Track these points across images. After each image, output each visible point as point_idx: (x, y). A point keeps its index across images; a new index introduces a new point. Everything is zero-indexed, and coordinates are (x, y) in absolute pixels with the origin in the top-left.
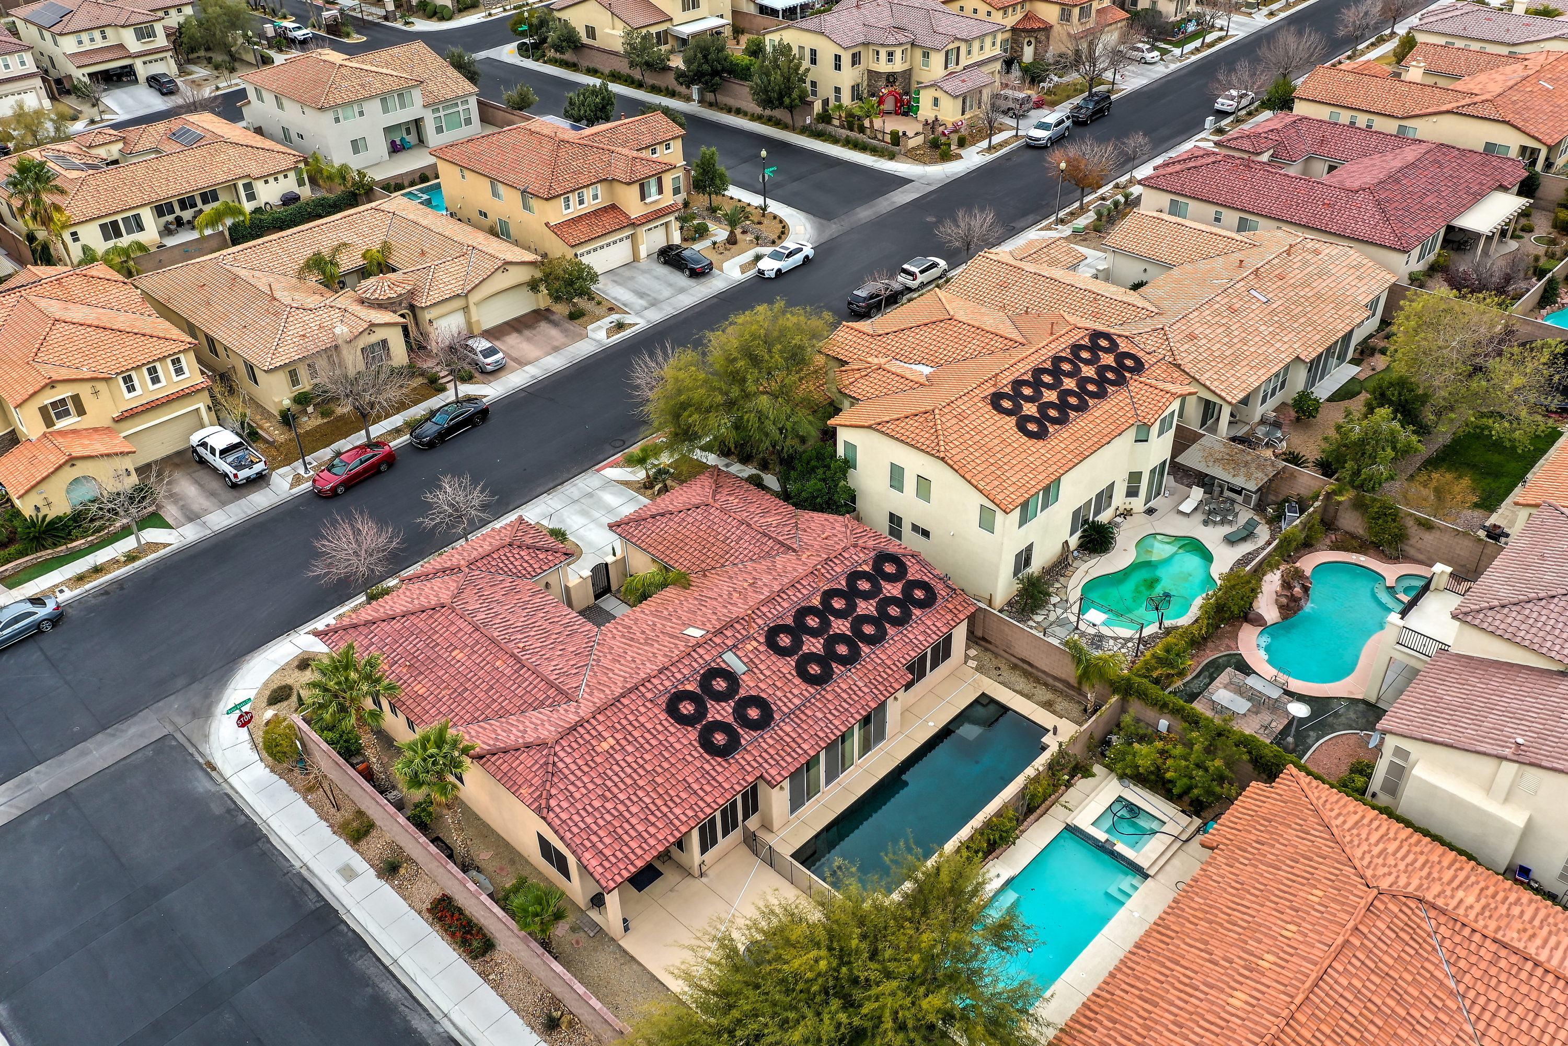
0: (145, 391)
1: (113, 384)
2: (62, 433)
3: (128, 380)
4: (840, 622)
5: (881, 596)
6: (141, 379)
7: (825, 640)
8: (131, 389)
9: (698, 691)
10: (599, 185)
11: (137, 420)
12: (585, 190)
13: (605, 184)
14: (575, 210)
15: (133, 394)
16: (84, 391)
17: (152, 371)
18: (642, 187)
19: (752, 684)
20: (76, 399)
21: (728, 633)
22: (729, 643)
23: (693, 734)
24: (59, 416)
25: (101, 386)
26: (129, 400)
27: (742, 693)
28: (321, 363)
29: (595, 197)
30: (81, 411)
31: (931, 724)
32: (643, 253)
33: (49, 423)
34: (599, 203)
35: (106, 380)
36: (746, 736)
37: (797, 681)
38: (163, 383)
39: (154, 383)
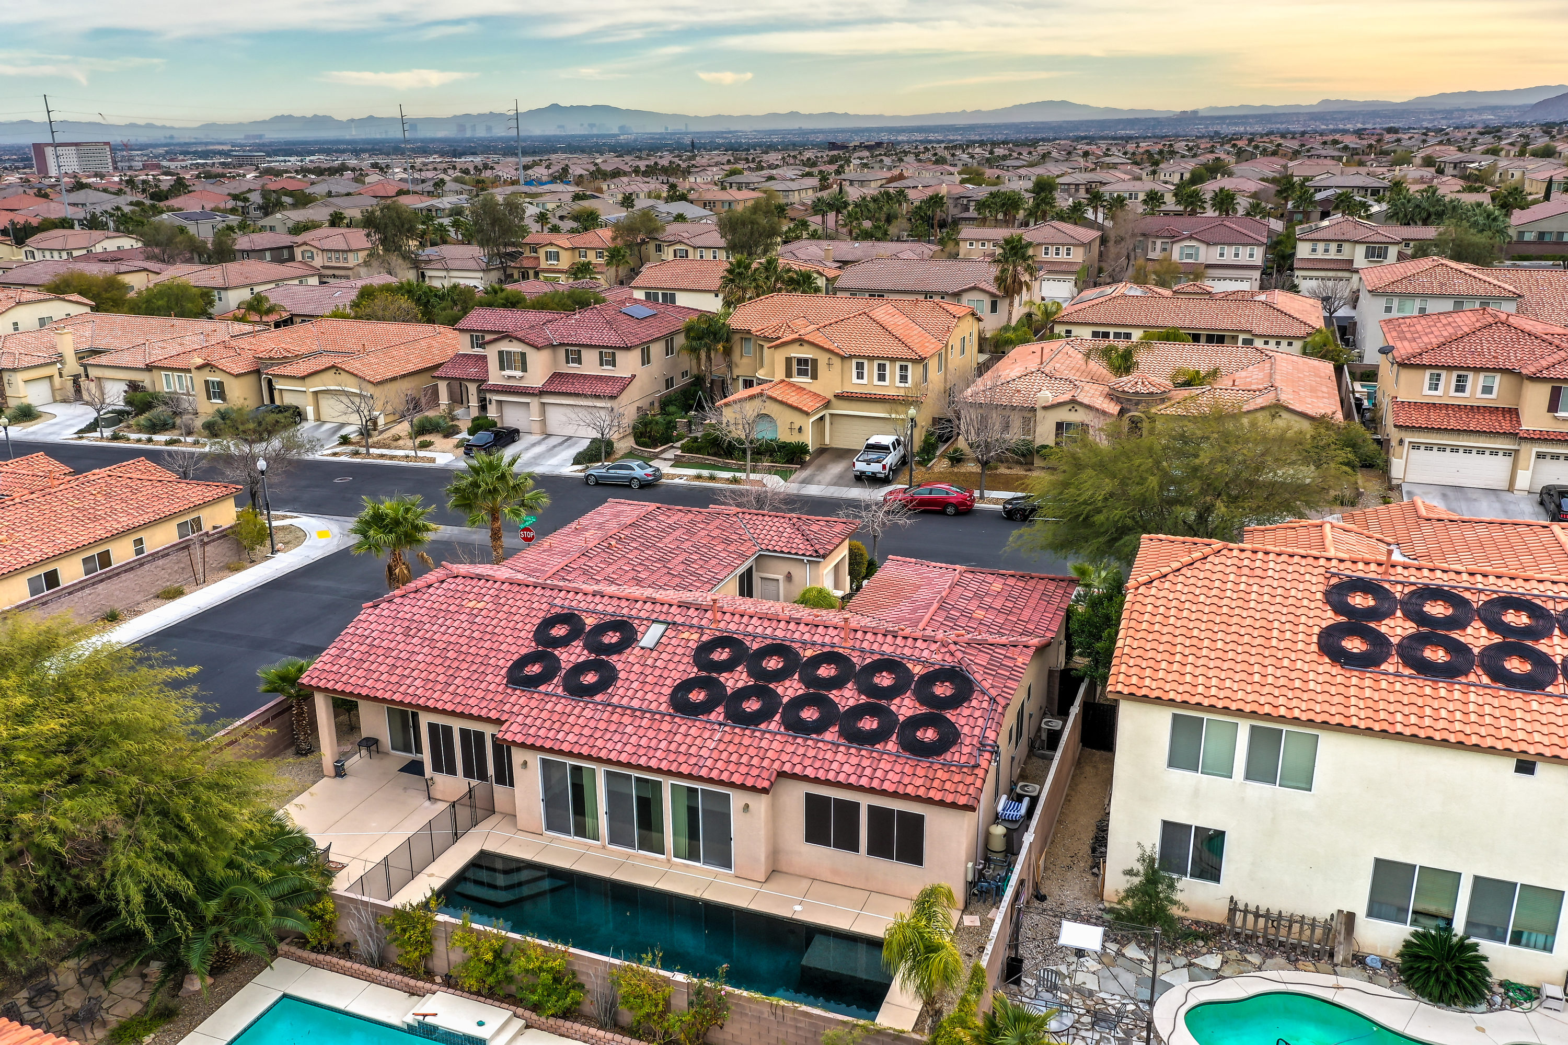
0: (869, 383)
1: (847, 362)
2: (793, 385)
3: (860, 366)
4: (797, 684)
6: (869, 369)
7: (754, 685)
8: (860, 376)
9: (588, 628)
10: (1498, 377)
11: (854, 405)
12: (1471, 376)
13: (1507, 379)
14: (1446, 391)
15: (860, 381)
16: (823, 358)
17: (882, 367)
18: (1556, 393)
19: (631, 659)
20: (815, 361)
21: (693, 612)
22: (679, 619)
23: (528, 648)
24: (802, 373)
25: (836, 361)
26: (854, 384)
27: (613, 658)
28: (1016, 423)
29: (1487, 390)
30: (814, 377)
31: (798, 908)
33: (789, 374)
34: (1491, 399)
35: (843, 358)
36: (554, 687)
37: (667, 690)
38: (887, 383)
39: (879, 380)
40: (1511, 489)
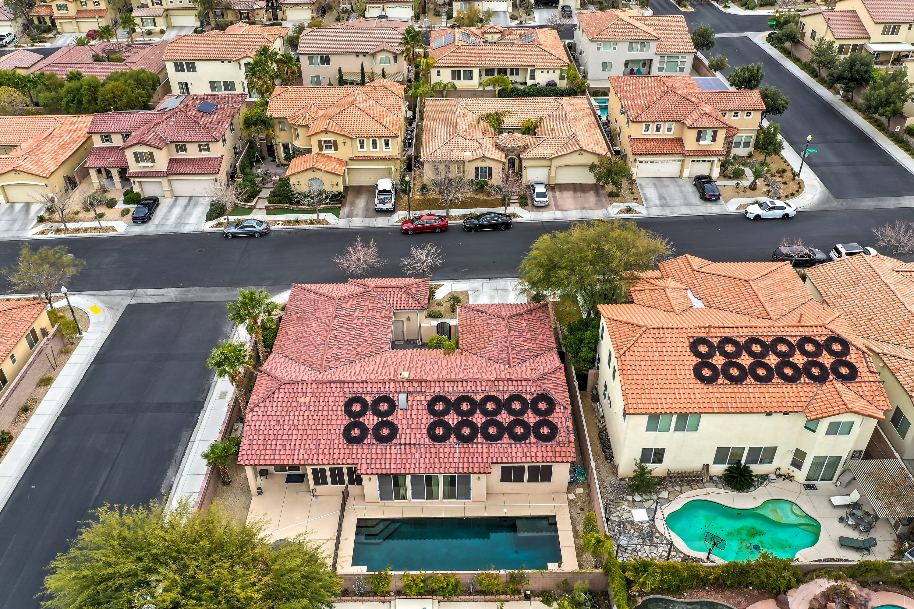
0: (368, 150)
1: (354, 141)
2: (324, 156)
3: (362, 142)
4: (481, 416)
5: (521, 418)
6: (368, 143)
7: (462, 420)
8: (362, 147)
9: (370, 403)
11: (360, 163)
13: (678, 124)
14: (652, 133)
15: (362, 150)
16: (340, 140)
17: (374, 142)
18: (699, 133)
19: (399, 417)
20: (335, 142)
21: (415, 384)
22: (411, 389)
23: (346, 421)
24: (327, 148)
25: (348, 141)
26: (360, 152)
27: (391, 418)
28: (453, 168)
29: (669, 130)
30: (336, 149)
31: (505, 510)
32: (686, 173)
33: (321, 149)
34: (671, 134)
35: (351, 138)
36: (370, 440)
37: (425, 431)
38: (378, 149)
39: (373, 148)
40: (680, 177)
